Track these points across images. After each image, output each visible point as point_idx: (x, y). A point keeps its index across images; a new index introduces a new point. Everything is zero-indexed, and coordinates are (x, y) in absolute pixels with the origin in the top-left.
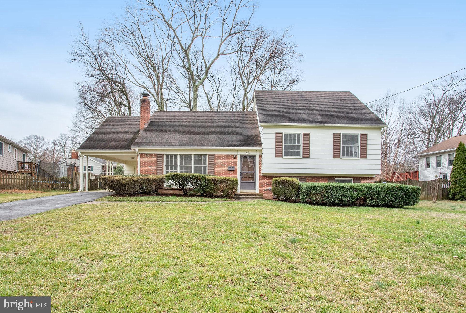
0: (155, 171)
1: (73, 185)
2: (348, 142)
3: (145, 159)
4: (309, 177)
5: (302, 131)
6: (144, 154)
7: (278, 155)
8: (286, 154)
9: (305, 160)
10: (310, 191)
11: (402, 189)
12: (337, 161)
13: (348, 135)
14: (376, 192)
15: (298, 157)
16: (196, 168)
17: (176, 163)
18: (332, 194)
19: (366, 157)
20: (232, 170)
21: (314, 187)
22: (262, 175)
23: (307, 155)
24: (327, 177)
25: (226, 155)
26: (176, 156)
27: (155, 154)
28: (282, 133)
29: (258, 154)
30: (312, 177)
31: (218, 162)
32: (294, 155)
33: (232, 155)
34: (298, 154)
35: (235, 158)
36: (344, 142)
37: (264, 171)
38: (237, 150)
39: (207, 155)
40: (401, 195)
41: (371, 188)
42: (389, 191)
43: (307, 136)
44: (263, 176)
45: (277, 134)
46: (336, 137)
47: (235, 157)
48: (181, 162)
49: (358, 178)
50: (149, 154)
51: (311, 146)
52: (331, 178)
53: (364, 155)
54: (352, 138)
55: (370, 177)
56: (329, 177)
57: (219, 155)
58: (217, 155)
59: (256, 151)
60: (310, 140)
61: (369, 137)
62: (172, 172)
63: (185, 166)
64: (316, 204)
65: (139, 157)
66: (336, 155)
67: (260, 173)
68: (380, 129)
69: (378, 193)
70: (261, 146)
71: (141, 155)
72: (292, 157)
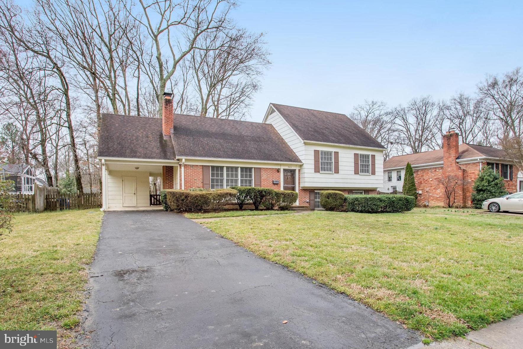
0: (201, 185)
2: (363, 161)
3: (189, 170)
5: (333, 150)
6: (188, 165)
7: (317, 170)
8: (322, 170)
9: (336, 175)
10: (355, 202)
11: (406, 199)
12: (357, 176)
13: (364, 156)
14: (392, 201)
15: (331, 172)
16: (242, 181)
17: (222, 175)
18: (367, 203)
19: (375, 174)
20: (276, 184)
21: (357, 198)
22: (301, 188)
23: (337, 171)
25: (271, 169)
26: (222, 168)
27: (200, 166)
28: (319, 151)
29: (297, 169)
31: (264, 175)
32: (327, 170)
33: (275, 169)
34: (331, 170)
35: (278, 172)
36: (361, 161)
37: (302, 185)
38: (281, 165)
39: (253, 169)
41: (389, 198)
42: (399, 200)
43: (337, 153)
44: (301, 189)
45: (315, 151)
46: (356, 156)
47: (278, 171)
48: (228, 175)
49: (367, 191)
50: (194, 165)
51: (340, 163)
53: (373, 173)
54: (366, 158)
55: (374, 190)
56: (349, 190)
57: (264, 168)
58: (263, 168)
59: (296, 165)
60: (339, 158)
61: (376, 158)
63: (231, 179)
64: (357, 211)
65: (183, 168)
66: (356, 172)
67: (299, 186)
68: (382, 151)
70: (301, 162)
71: (185, 166)
72: (326, 172)
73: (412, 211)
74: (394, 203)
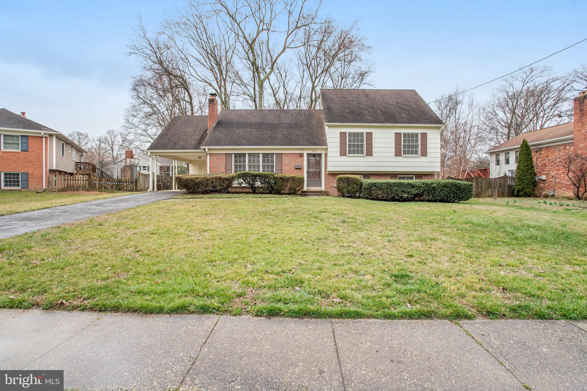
0: (224, 171)
1: (137, 186)
2: (409, 141)
3: (214, 158)
4: (373, 174)
5: (365, 131)
6: (214, 154)
7: (343, 153)
8: (350, 153)
9: (369, 158)
10: (371, 187)
11: (456, 185)
12: (399, 159)
13: (409, 134)
14: (433, 188)
15: (362, 155)
16: (264, 166)
17: (244, 161)
18: (391, 190)
19: (426, 156)
20: (299, 168)
21: (375, 183)
22: (327, 172)
23: (370, 153)
24: (390, 174)
25: (293, 154)
26: (244, 155)
27: (224, 154)
28: (346, 133)
29: (323, 153)
30: (375, 174)
31: (286, 160)
32: (358, 153)
33: (298, 154)
34: (362, 152)
35: (301, 157)
36: (405, 141)
37: (329, 169)
38: (304, 149)
39: (275, 155)
40: (456, 191)
41: (427, 184)
42: (444, 186)
43: (370, 135)
44: (329, 174)
45: (341, 133)
46: (398, 136)
47: (301, 155)
48: (250, 161)
49: (419, 175)
50: (218, 154)
51: (374, 145)
52: (394, 175)
53: (424, 153)
54: (413, 137)
55: (431, 174)
56: (392, 174)
57: (286, 153)
58: (285, 153)
59: (322, 149)
60: (373, 139)
61: (428, 136)
62: (241, 170)
63: (253, 165)
64: (377, 199)
65: (208, 156)
66: (398, 153)
67: (325, 171)
68: (439, 128)
69: (434, 189)
70: (326, 145)
71: (211, 154)
72: (356, 155)
73: (470, 200)
74: (435, 190)
